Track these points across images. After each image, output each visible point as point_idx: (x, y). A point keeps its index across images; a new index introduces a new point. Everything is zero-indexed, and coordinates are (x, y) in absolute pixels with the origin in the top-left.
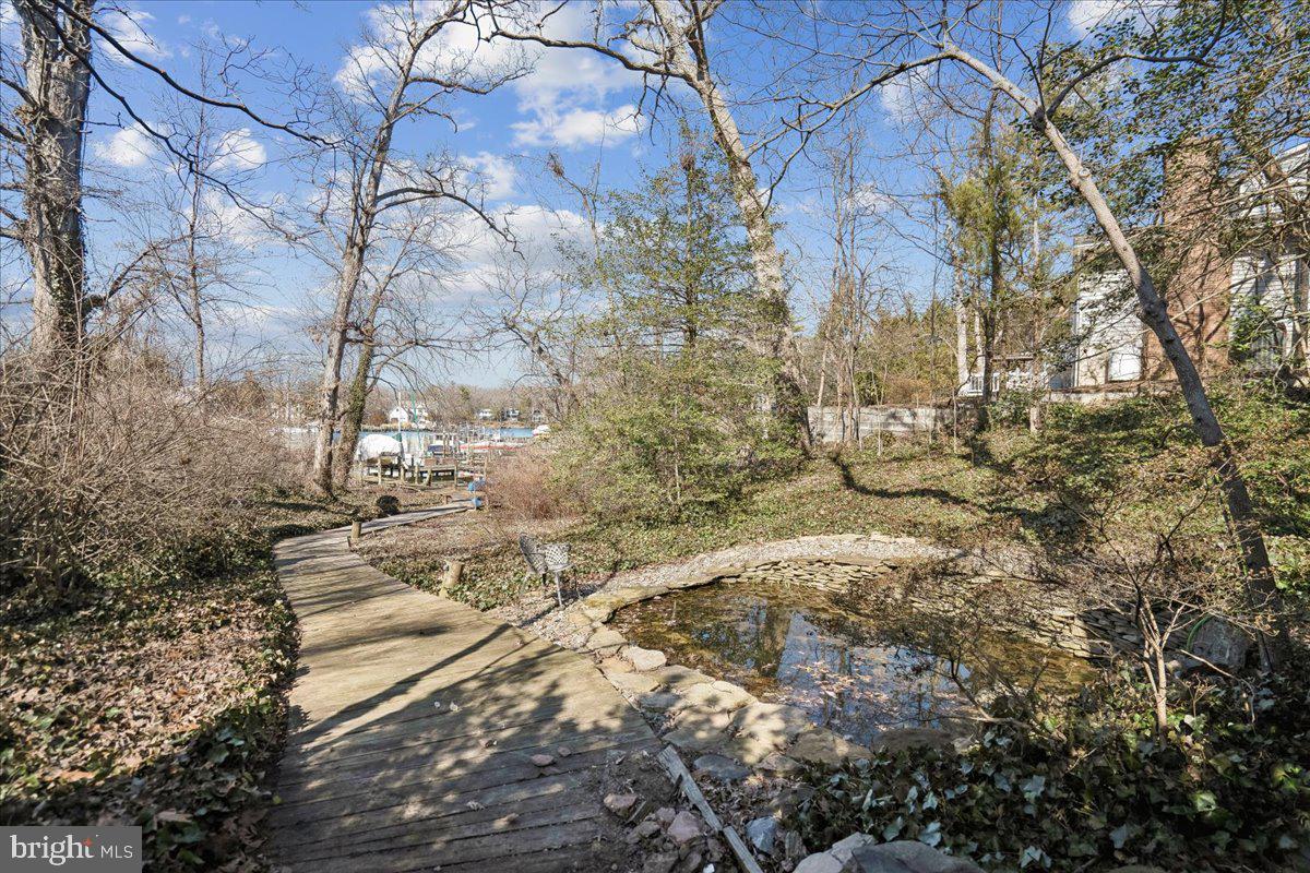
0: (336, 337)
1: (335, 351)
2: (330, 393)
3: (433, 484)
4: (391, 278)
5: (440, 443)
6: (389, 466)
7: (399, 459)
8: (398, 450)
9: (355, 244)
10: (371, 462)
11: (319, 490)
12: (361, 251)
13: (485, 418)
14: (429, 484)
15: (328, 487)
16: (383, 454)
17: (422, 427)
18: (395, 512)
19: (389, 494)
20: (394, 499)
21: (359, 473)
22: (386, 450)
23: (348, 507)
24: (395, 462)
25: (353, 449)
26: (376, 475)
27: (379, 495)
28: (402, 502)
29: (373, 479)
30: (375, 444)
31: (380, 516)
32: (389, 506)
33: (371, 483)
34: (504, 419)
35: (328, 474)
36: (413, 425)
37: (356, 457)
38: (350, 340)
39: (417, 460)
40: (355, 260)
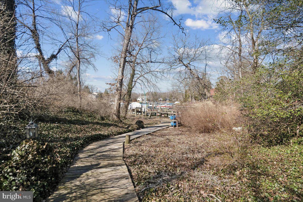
0: (122, 60)
1: (122, 65)
2: (120, 81)
3: (152, 117)
4: (140, 49)
5: (151, 106)
6: (139, 111)
7: (141, 109)
8: (141, 107)
9: (129, 26)
10: (133, 110)
11: (115, 117)
12: (131, 28)
13: (161, 100)
14: (150, 117)
15: (118, 117)
16: (137, 108)
17: (145, 102)
18: (143, 128)
19: (139, 120)
20: (142, 122)
21: (130, 113)
22: (137, 107)
23: (126, 124)
24: (140, 110)
25: (128, 105)
26: (135, 114)
27: (136, 120)
28: (145, 123)
29: (134, 115)
30: (135, 105)
31: (138, 129)
32: (140, 125)
33: (133, 116)
34: (165, 101)
35: (119, 112)
36: (143, 102)
37: (129, 108)
38: (127, 62)
39: (146, 110)
40: (129, 32)
